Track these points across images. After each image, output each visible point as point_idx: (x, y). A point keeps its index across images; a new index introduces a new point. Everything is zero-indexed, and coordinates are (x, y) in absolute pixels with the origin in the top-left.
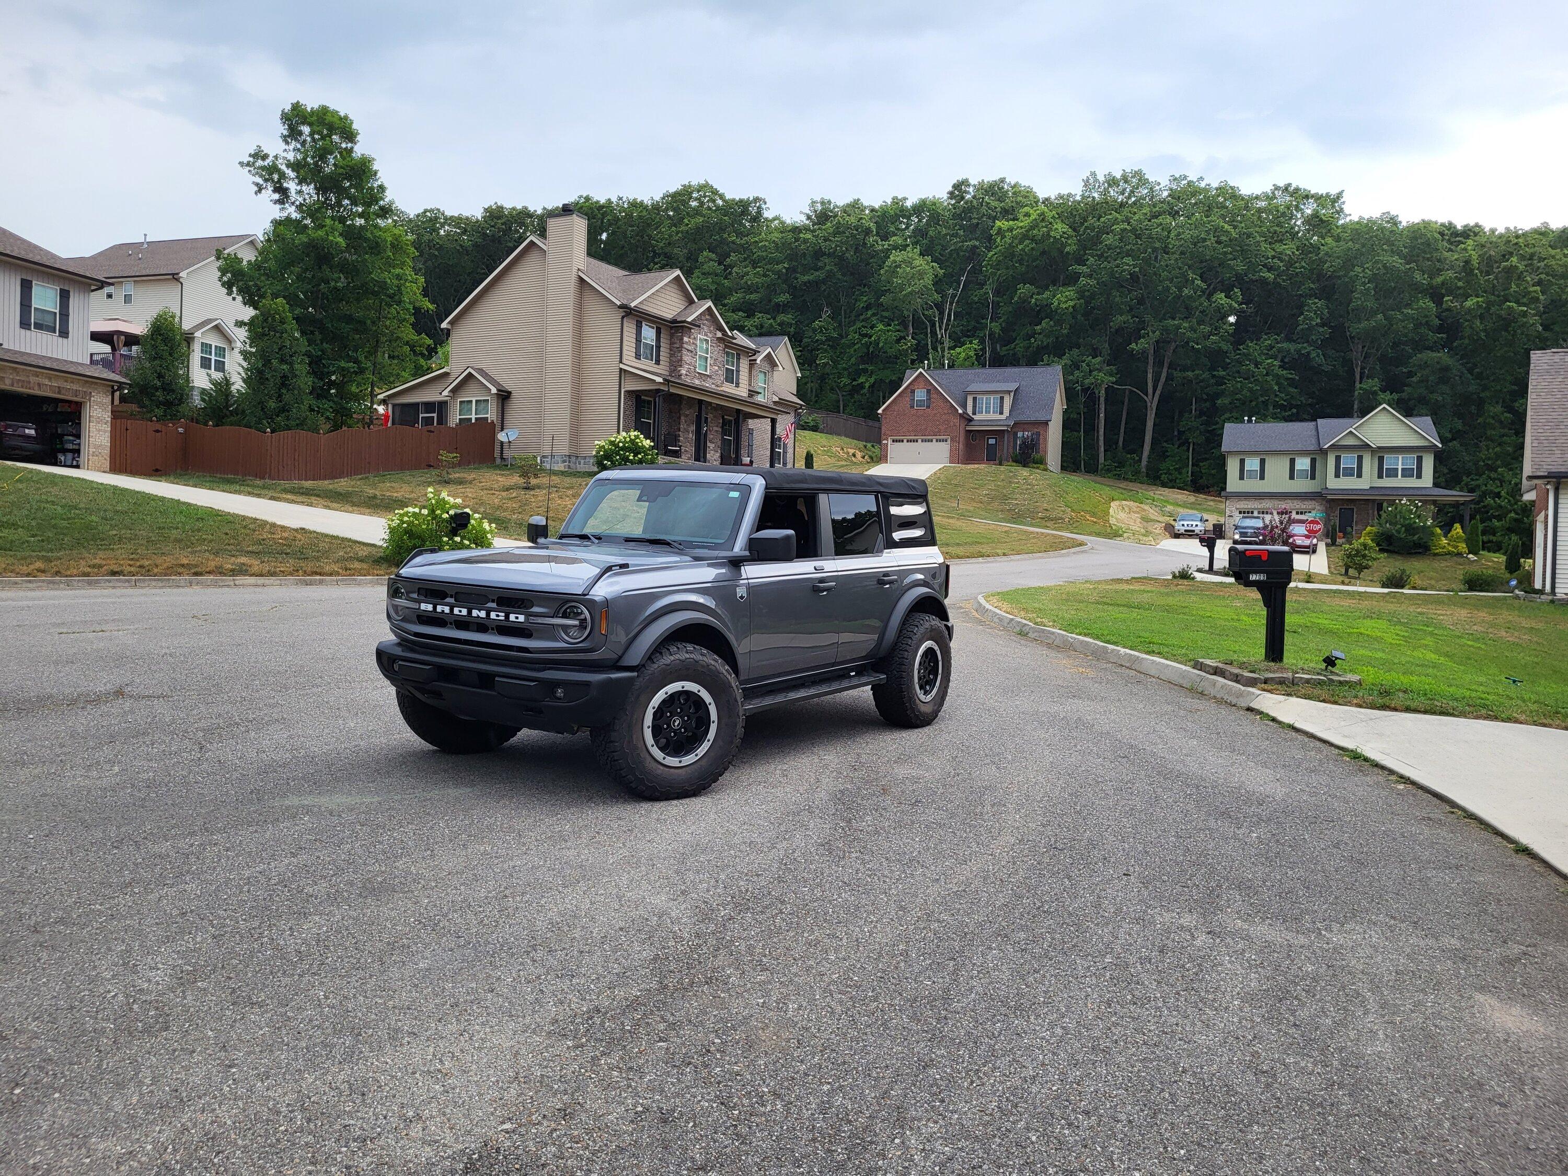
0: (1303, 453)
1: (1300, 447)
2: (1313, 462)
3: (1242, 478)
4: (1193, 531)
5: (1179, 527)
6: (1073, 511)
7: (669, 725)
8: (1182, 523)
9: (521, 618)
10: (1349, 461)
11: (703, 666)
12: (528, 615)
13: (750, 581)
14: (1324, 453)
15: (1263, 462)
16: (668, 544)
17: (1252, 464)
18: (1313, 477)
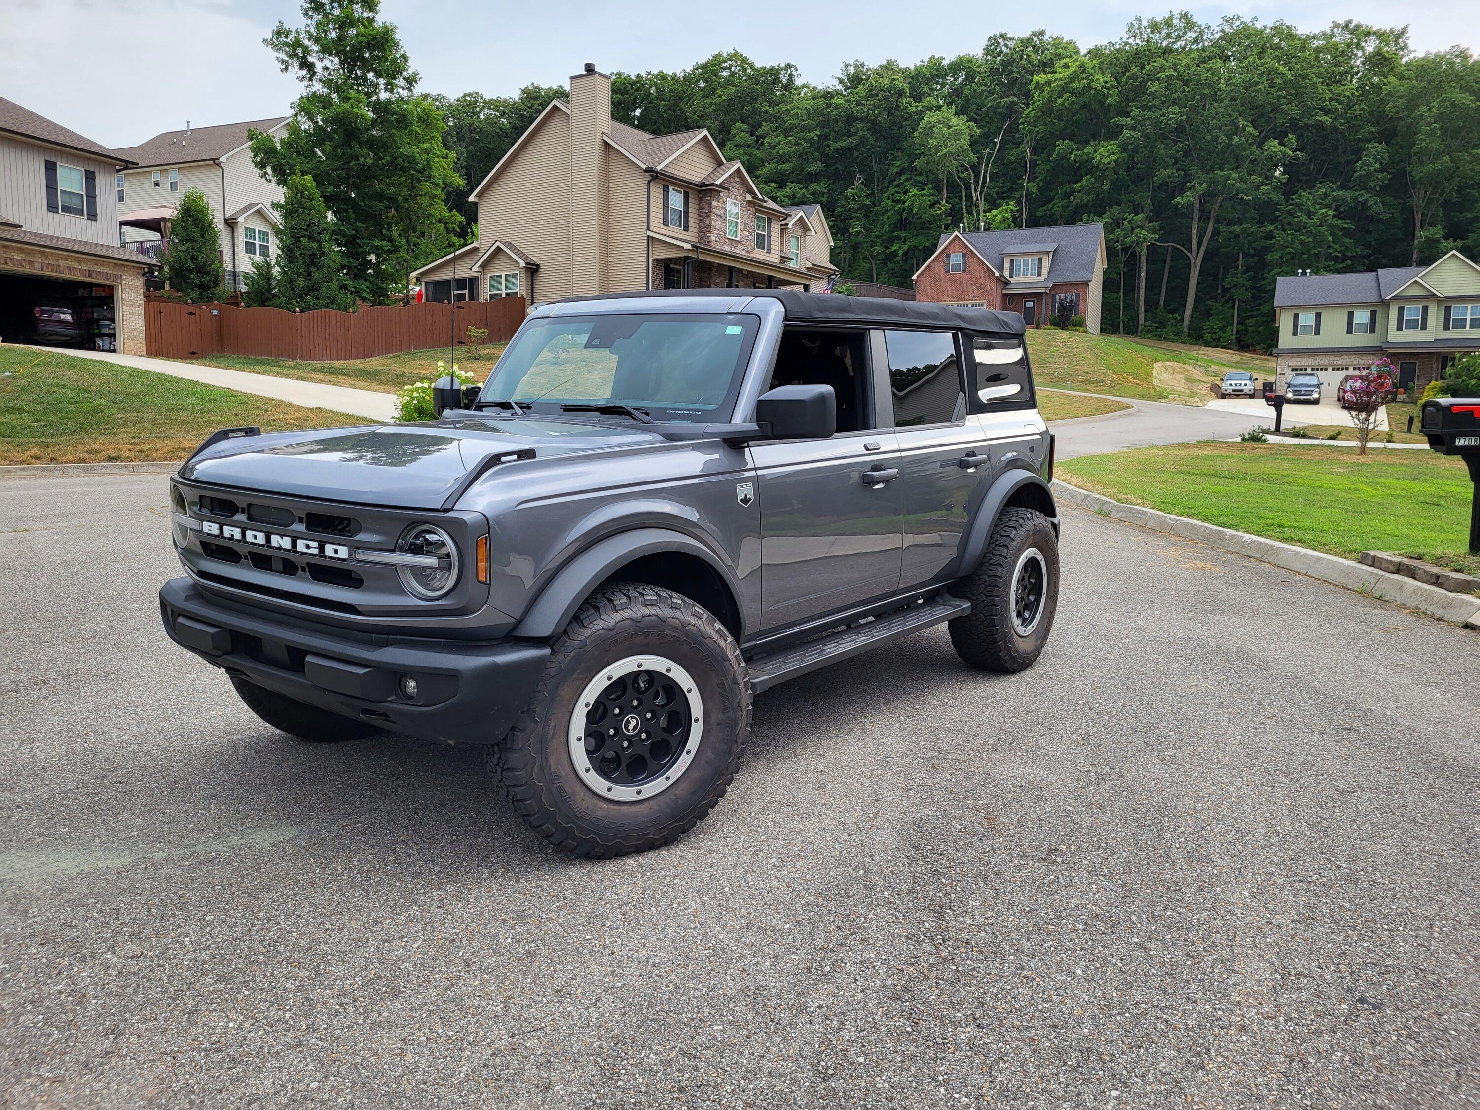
0: (1362, 305)
1: (1359, 299)
2: (1374, 314)
3: (1295, 333)
4: (1242, 391)
5: (1227, 387)
6: (1114, 373)
7: (617, 730)
8: (1230, 382)
9: (343, 552)
10: (1412, 312)
11: (675, 628)
12: (354, 547)
13: (760, 472)
14: (1385, 304)
15: (1318, 316)
16: (628, 414)
17: (1307, 319)
18: (1373, 331)
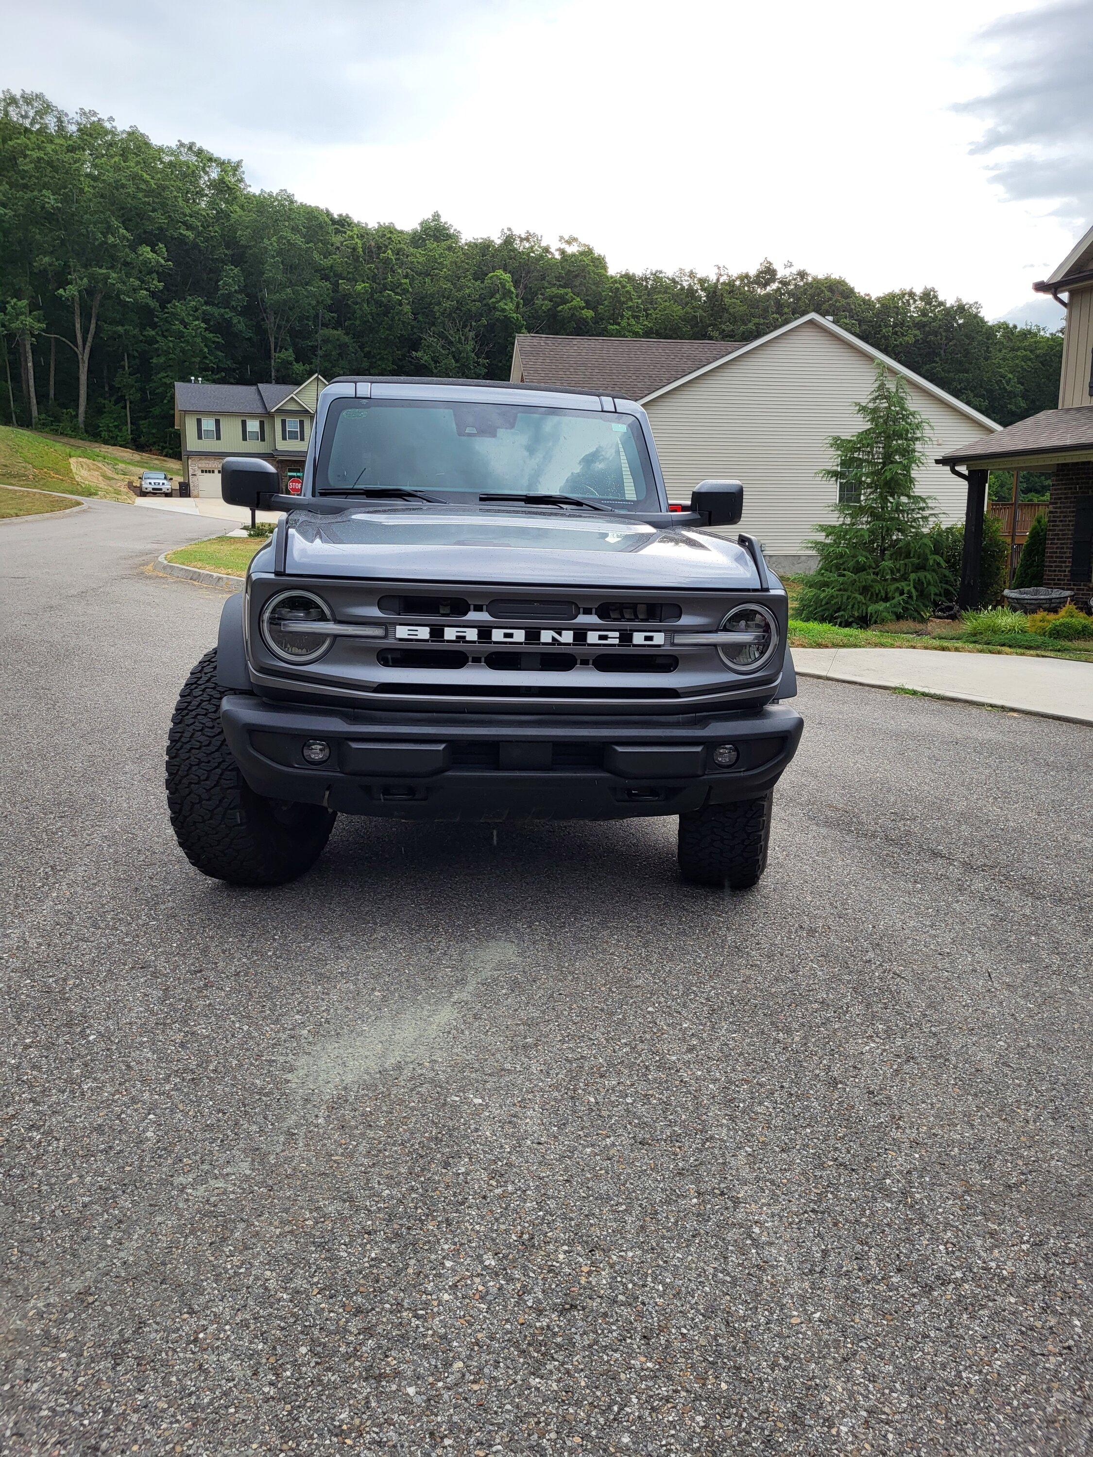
0: (253, 416)
1: (248, 410)
2: (262, 424)
3: (200, 437)
4: (161, 489)
5: (147, 485)
6: (34, 467)
8: (149, 481)
9: (659, 638)
10: (293, 425)
12: (671, 632)
14: (271, 416)
15: (217, 422)
17: (208, 424)
18: (263, 439)
